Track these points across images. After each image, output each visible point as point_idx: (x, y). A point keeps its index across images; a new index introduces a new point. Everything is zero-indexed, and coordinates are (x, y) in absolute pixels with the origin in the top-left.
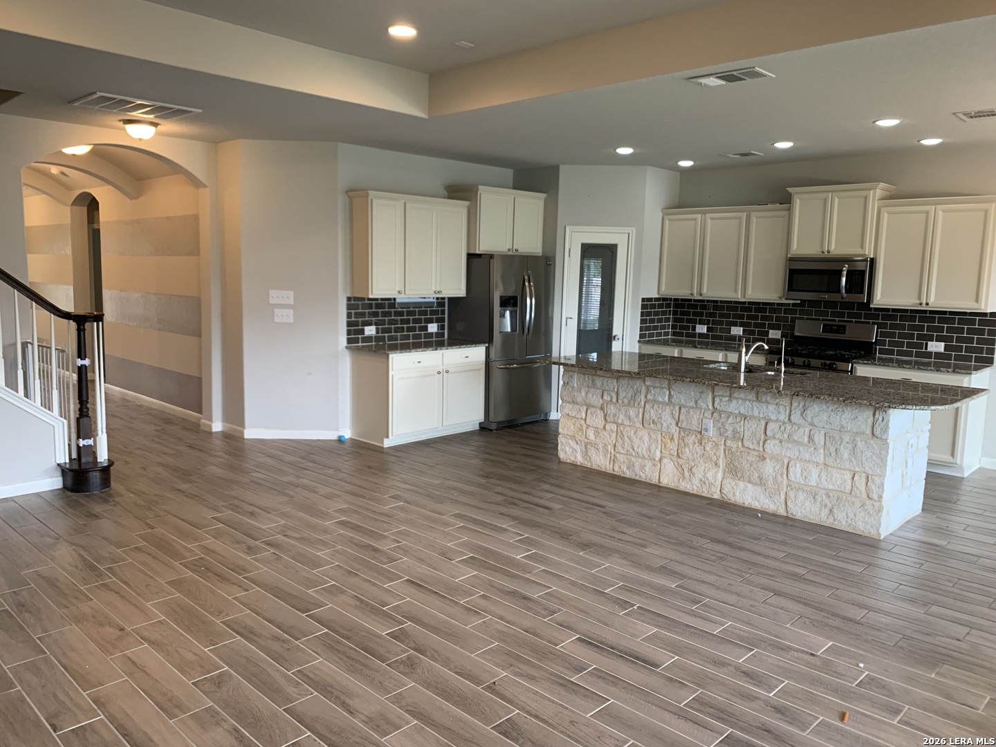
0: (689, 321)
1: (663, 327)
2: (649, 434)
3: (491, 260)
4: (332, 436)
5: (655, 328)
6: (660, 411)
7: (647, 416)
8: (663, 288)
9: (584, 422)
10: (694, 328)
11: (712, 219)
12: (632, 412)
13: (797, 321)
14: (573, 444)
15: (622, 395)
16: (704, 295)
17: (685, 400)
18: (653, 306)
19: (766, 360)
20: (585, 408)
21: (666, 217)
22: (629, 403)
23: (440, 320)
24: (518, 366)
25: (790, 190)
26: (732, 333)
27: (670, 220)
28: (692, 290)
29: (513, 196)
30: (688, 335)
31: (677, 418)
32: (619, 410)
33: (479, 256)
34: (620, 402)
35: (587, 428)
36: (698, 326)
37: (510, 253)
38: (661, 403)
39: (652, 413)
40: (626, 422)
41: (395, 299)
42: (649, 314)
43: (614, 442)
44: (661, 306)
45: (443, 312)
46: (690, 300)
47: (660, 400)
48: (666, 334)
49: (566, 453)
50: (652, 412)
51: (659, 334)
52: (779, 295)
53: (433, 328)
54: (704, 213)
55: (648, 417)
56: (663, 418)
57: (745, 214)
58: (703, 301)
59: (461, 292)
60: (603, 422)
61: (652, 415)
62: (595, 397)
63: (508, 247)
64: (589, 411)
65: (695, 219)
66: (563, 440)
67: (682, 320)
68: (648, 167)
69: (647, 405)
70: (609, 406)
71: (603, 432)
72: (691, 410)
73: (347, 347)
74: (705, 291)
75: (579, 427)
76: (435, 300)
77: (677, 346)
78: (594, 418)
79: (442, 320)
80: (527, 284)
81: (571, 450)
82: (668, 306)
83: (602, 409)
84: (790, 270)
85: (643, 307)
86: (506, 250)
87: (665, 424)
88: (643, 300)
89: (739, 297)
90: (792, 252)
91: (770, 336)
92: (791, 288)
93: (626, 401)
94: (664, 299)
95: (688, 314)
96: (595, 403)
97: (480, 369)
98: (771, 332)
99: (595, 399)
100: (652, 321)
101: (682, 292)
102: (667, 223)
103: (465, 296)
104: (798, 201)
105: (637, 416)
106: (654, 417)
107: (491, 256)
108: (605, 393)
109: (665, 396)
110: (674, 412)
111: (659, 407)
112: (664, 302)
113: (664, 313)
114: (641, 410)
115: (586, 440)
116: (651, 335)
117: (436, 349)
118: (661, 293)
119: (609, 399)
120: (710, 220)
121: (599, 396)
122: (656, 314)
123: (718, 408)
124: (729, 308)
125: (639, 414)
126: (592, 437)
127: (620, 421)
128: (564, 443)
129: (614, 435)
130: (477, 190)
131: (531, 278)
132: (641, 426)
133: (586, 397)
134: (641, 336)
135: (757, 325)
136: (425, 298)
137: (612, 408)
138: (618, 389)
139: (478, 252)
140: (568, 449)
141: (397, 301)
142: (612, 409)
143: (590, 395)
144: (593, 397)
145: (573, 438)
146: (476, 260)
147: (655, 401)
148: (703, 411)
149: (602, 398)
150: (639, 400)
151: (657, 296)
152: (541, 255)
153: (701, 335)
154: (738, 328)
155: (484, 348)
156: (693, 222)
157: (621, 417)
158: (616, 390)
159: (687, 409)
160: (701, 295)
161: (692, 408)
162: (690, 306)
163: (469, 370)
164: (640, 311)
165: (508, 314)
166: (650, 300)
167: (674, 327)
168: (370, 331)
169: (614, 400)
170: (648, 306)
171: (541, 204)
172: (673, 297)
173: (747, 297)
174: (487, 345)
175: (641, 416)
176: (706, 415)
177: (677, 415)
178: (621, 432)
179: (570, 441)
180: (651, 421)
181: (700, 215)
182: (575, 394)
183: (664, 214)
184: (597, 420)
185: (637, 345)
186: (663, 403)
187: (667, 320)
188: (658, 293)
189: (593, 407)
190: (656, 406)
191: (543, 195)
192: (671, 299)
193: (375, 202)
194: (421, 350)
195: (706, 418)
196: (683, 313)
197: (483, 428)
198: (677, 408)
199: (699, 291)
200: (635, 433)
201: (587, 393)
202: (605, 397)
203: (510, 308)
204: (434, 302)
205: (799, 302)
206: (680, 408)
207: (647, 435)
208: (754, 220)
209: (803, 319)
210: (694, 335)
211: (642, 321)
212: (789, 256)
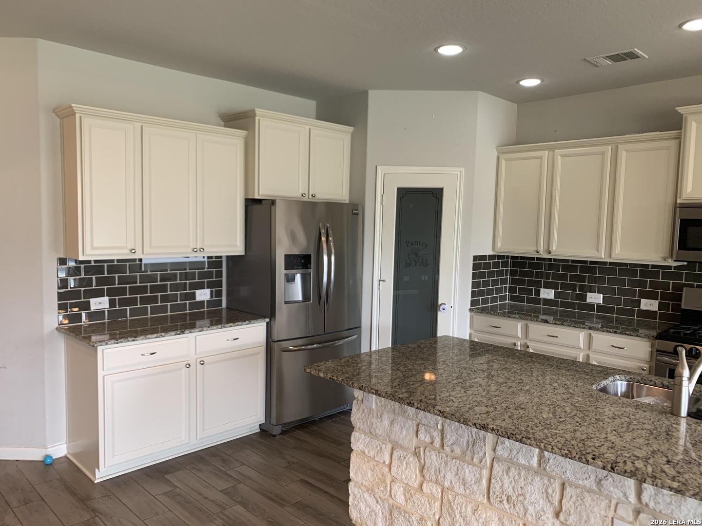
0: (530, 283)
1: (499, 291)
2: (500, 519)
3: (273, 207)
4: (35, 454)
5: (490, 292)
6: (522, 482)
7: (496, 486)
8: (499, 244)
9: (387, 470)
10: (538, 293)
11: (562, 156)
12: (469, 473)
13: (684, 288)
14: (371, 500)
15: (450, 438)
16: (552, 253)
17: (575, 473)
18: (487, 266)
19: (652, 346)
20: (389, 446)
21: (501, 156)
22: (464, 453)
23: (215, 285)
24: (319, 346)
25: (680, 109)
26: (589, 300)
27: (506, 160)
28: (537, 246)
29: (307, 127)
30: (530, 301)
31: (557, 504)
32: (446, 464)
33: (259, 201)
34: (447, 449)
35: (393, 481)
36: (542, 290)
37: (306, 199)
38: (524, 467)
39: (506, 483)
40: (459, 488)
41: (141, 260)
42: (482, 275)
43: (437, 518)
44: (496, 265)
45: (219, 274)
46: (533, 258)
47: (522, 461)
48: (503, 298)
49: (360, 513)
50: (506, 481)
51: (494, 300)
52: (661, 255)
53: (203, 295)
54: (552, 149)
55: (498, 488)
56: (528, 496)
57: (610, 147)
58: (550, 260)
59: (237, 248)
60: (419, 478)
61: (506, 485)
62: (404, 432)
63: (301, 191)
64: (395, 454)
65: (541, 158)
66: (356, 492)
67: (522, 282)
68: (479, 92)
69: (496, 465)
70: (428, 453)
71: (418, 495)
72: (586, 494)
73: (57, 329)
74: (554, 247)
75: (380, 476)
76: (206, 259)
77: (521, 318)
78: (404, 468)
79: (220, 284)
80: (324, 239)
81: (368, 510)
82: (505, 264)
83: (416, 454)
84: (682, 221)
85: (475, 266)
86: (299, 195)
87: (531, 509)
88: (475, 258)
89: (602, 256)
90: (684, 196)
91: (642, 307)
92: (683, 246)
93: (458, 451)
94: (500, 257)
95: (530, 274)
96: (406, 443)
97: (257, 354)
98: (643, 301)
99: (404, 433)
100: (486, 284)
101: (524, 249)
102: (503, 163)
103: (243, 253)
104: (694, 124)
105: (478, 481)
106: (510, 490)
107: (273, 202)
108: (422, 429)
109: (532, 457)
110: (550, 491)
111: (519, 474)
112: (499, 260)
113: (500, 273)
114: (485, 473)
115: (391, 501)
116: (485, 301)
117: (183, 333)
118: (496, 250)
119: (428, 440)
120: (560, 157)
121: (411, 431)
122: (491, 274)
123: (652, 505)
124: (583, 269)
125: (481, 478)
126: (400, 499)
127: (447, 484)
128: (358, 496)
129: (438, 504)
130: (254, 116)
131: (330, 232)
132: (485, 501)
133: (391, 430)
134: (473, 303)
135: (622, 292)
136: (188, 257)
137: (434, 457)
138: (443, 426)
139: (257, 197)
140: (363, 508)
141: (144, 262)
142: (433, 459)
143: (397, 428)
144: (401, 432)
145: (371, 491)
146: (257, 207)
147: (511, 463)
148: (614, 502)
149: (417, 436)
150: (481, 454)
151: (491, 253)
152: (348, 202)
153: (547, 301)
154: (596, 295)
155: (265, 324)
156: (537, 161)
157: (450, 476)
158: (440, 427)
159: (578, 491)
160: (550, 253)
161: (590, 491)
162: (532, 265)
163: (240, 355)
164: (471, 271)
165: (298, 277)
166: (482, 258)
167: (512, 290)
168: (100, 303)
169: (437, 444)
170: (481, 265)
171: (347, 139)
172: (510, 255)
173: (613, 256)
174: (268, 320)
175: (484, 483)
176: (621, 512)
177: (557, 497)
178: (450, 503)
179: (366, 495)
180: (505, 498)
181: (547, 152)
182: (374, 420)
183: (500, 153)
184: (409, 472)
185: (469, 314)
186: (528, 469)
187: (504, 281)
188: (493, 249)
189: (402, 447)
190: (513, 472)
191: (351, 129)
192: (508, 257)
193: (86, 121)
194: (155, 335)
195: (622, 519)
196: (522, 274)
197: (264, 431)
198: (557, 485)
199: (546, 248)
200: (474, 511)
201: (392, 423)
202: (422, 435)
203: (301, 271)
204: (204, 262)
205: (686, 263)
206: (563, 485)
207: (496, 519)
208: (623, 156)
209: (692, 286)
210: (538, 301)
211: (475, 285)
212: (679, 201)
